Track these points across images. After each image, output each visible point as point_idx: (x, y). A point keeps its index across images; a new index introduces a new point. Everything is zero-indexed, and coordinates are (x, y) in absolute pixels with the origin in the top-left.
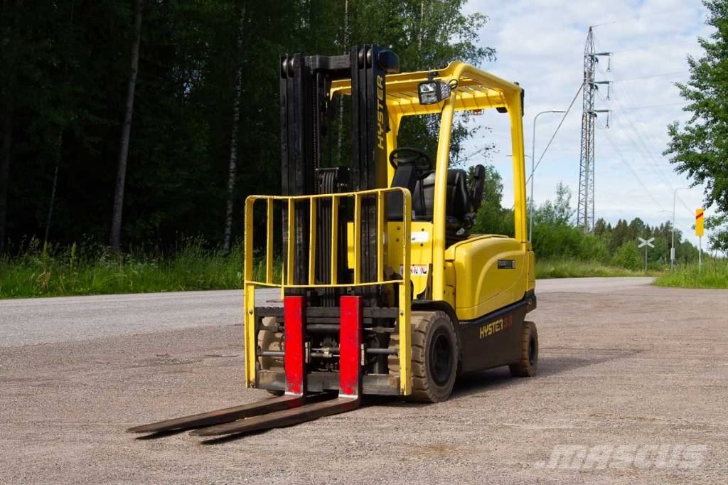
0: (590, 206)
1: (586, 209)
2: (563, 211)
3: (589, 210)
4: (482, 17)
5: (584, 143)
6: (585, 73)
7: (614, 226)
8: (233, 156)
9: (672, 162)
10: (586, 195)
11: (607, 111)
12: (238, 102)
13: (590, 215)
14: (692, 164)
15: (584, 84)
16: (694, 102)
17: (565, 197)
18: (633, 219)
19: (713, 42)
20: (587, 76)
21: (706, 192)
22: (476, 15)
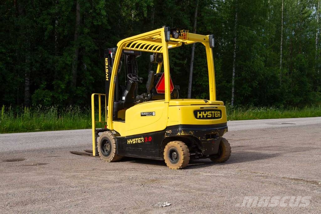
8: (234, 71)
12: (235, 50)
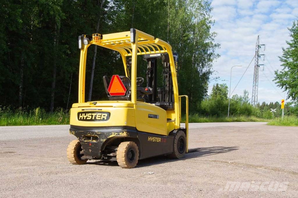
0: (256, 97)
1: (255, 98)
2: (246, 99)
3: (256, 99)
4: (216, 33)
5: (255, 76)
6: (256, 52)
7: (269, 104)
9: (276, 83)
10: (255, 94)
11: (263, 65)
13: (256, 101)
14: (283, 84)
15: (255, 55)
16: (284, 63)
17: (247, 94)
18: (276, 102)
19: (291, 42)
20: (257, 52)
21: (288, 93)
22: (214, 32)
